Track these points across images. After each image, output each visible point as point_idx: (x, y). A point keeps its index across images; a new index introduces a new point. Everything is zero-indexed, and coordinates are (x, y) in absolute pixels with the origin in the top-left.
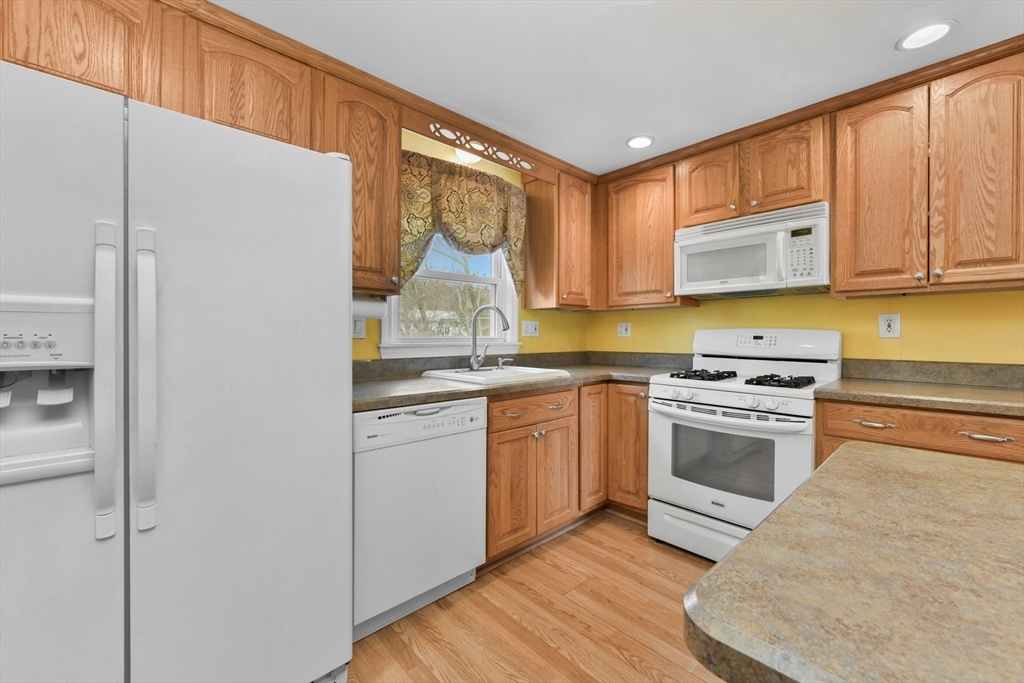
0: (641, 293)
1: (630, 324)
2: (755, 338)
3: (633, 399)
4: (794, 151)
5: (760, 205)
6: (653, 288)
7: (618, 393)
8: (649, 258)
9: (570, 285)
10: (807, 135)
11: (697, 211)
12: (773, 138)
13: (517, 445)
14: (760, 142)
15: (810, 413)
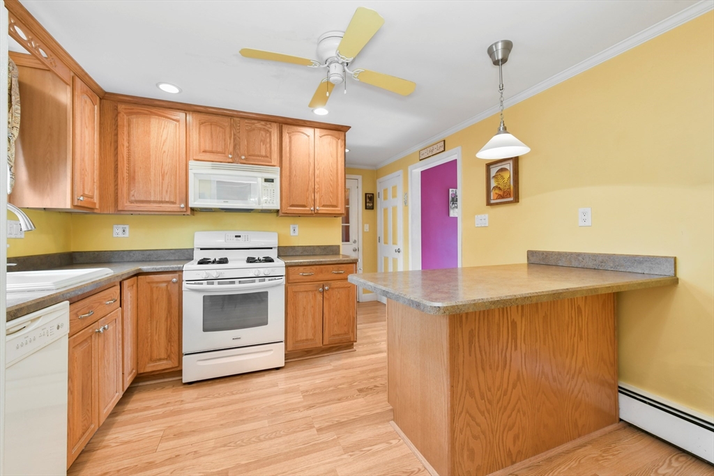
0: (155, 202)
1: (127, 227)
2: (236, 236)
3: (164, 285)
4: (264, 135)
5: (246, 159)
6: (167, 200)
7: (149, 283)
8: (163, 176)
9: (84, 188)
10: (270, 130)
11: (205, 152)
12: (253, 124)
13: (85, 346)
14: (246, 123)
15: (284, 274)
